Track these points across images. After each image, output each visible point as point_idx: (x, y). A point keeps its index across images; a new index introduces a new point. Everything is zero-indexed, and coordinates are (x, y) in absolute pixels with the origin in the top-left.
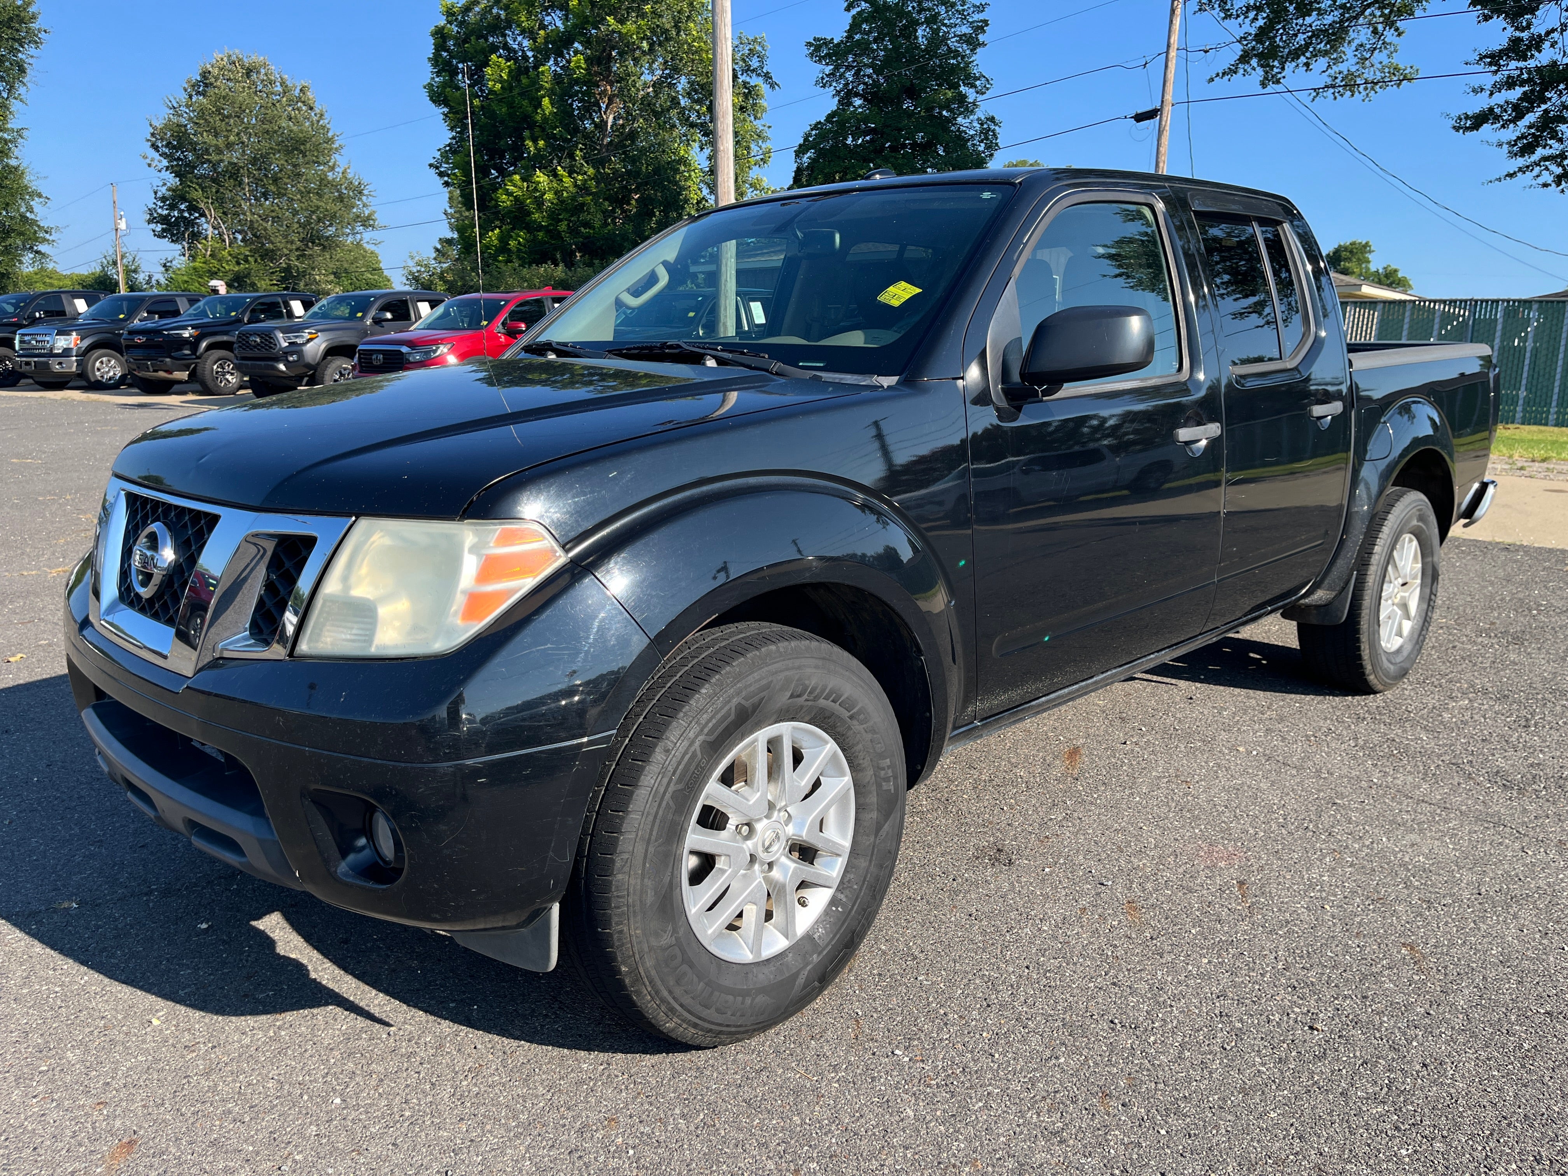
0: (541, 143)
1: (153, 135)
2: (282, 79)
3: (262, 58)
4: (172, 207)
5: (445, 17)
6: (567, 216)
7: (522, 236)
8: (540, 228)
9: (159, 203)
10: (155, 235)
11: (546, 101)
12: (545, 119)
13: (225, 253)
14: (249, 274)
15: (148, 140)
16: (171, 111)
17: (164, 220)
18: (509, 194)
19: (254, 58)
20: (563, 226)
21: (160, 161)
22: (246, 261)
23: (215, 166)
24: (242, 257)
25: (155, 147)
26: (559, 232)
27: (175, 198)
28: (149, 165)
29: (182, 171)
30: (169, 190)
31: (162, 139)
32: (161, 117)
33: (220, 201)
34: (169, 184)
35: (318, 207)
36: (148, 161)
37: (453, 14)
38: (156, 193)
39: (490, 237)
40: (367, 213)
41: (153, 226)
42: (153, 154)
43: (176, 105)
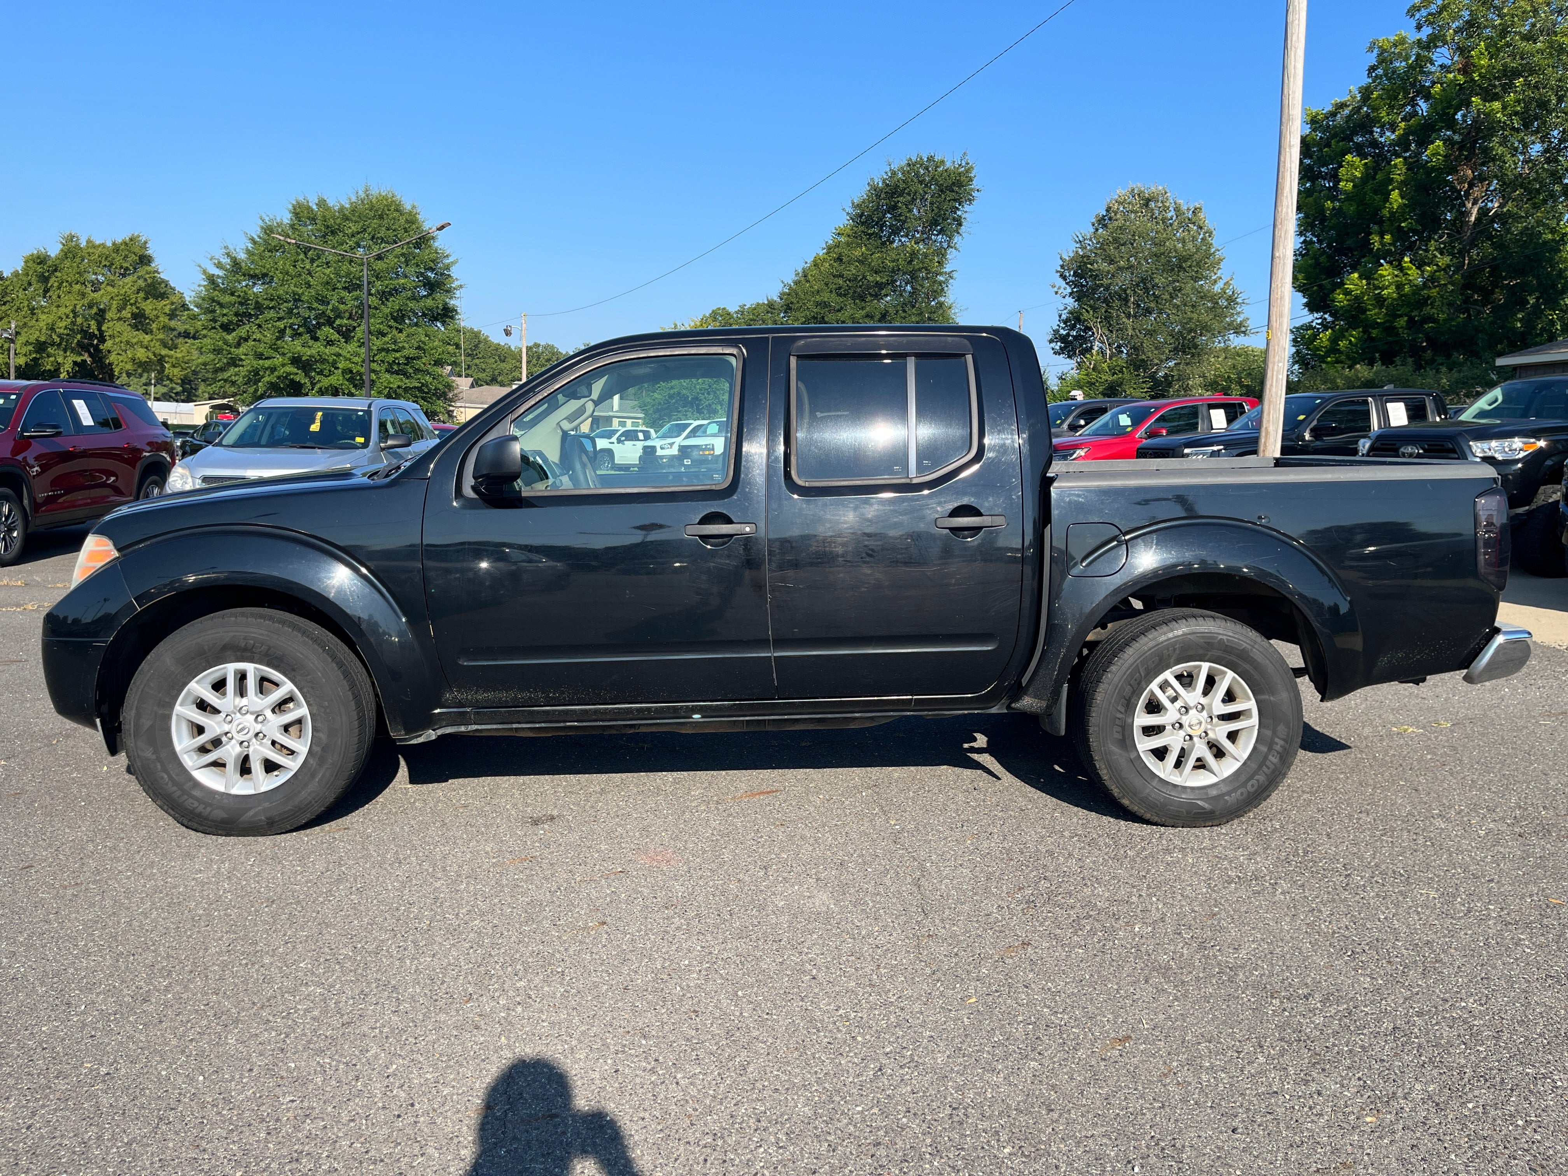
0: (1388, 237)
1: (1062, 266)
2: (1175, 203)
3: (1160, 188)
4: (1073, 327)
5: (1309, 126)
6: (1408, 310)
7: (1354, 335)
8: (1375, 325)
9: (1062, 325)
10: (1055, 353)
11: (1395, 195)
12: (1392, 214)
13: (1105, 365)
14: (1122, 383)
15: (1057, 272)
16: (1078, 245)
17: (1063, 339)
18: (1347, 293)
19: (1153, 189)
20: (1402, 322)
21: (1065, 289)
22: (1121, 372)
23: (1107, 288)
24: (1118, 368)
25: (1064, 277)
26: (1395, 328)
27: (1074, 319)
28: (1056, 293)
29: (1080, 296)
30: (1070, 313)
31: (1069, 269)
32: (1069, 249)
33: (1107, 318)
34: (1069, 308)
35: (1191, 319)
36: (1056, 289)
37: (1316, 122)
38: (1060, 316)
39: (1320, 339)
40: (1239, 320)
41: (1053, 345)
42: (1062, 283)
43: (1081, 239)
